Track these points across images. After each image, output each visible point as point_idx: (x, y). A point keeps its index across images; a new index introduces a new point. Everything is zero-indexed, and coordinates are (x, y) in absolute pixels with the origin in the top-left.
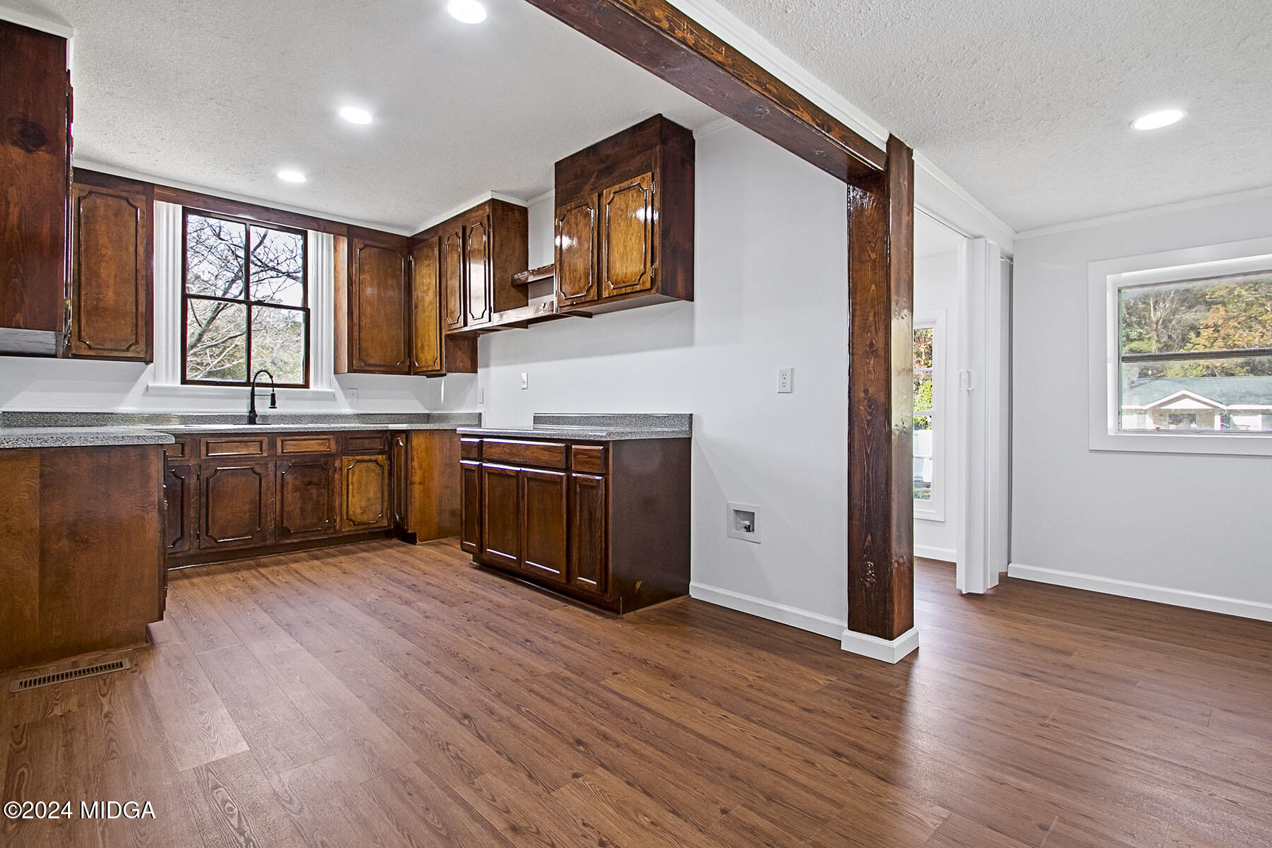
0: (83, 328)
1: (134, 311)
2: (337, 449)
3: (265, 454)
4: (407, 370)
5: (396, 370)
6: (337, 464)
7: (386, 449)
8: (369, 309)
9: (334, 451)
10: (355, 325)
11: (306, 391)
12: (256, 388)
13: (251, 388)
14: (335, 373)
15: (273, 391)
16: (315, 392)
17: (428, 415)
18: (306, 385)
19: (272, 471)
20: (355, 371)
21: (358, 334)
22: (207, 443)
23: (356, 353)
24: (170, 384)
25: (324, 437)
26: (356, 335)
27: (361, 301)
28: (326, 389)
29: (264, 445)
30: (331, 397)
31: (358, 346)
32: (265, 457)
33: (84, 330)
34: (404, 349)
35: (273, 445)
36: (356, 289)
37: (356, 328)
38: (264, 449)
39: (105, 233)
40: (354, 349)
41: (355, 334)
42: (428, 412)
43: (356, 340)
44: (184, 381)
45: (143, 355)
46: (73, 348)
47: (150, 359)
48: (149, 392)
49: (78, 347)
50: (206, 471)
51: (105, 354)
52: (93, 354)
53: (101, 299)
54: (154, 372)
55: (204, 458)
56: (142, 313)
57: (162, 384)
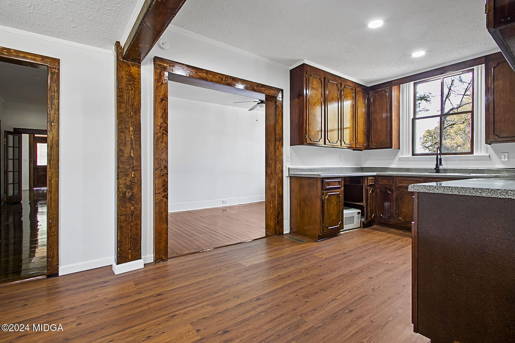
0: (373, 139)
10: (491, 114)
11: (472, 156)
13: (436, 156)
15: (440, 157)
18: (472, 152)
20: (492, 142)
21: (492, 120)
23: (491, 131)
24: (408, 156)
28: (483, 154)
30: (488, 158)
31: (493, 127)
37: (492, 116)
40: (490, 129)
43: (491, 123)
44: (413, 154)
45: (389, 146)
46: (370, 146)
47: (391, 147)
48: (400, 159)
49: (371, 146)
50: (399, 192)
51: (378, 147)
52: (375, 147)
53: (377, 128)
54: (402, 151)
55: (398, 186)
56: (388, 131)
57: (405, 156)
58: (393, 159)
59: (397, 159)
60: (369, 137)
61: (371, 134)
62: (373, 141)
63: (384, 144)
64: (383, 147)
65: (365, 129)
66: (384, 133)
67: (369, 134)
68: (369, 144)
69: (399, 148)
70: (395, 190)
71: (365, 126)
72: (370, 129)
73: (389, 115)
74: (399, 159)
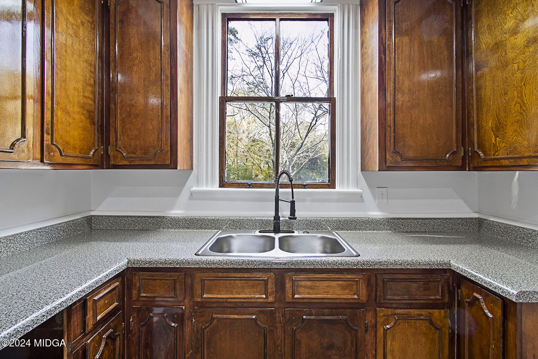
0: (119, 137)
1: (160, 114)
2: (369, 296)
3: (271, 299)
4: (459, 163)
5: (445, 164)
6: (369, 318)
7: (446, 299)
8: (407, 83)
9: (364, 299)
10: (390, 106)
11: (331, 192)
12: (280, 190)
13: (274, 190)
14: (362, 170)
16: (340, 193)
17: (480, 222)
18: (331, 184)
19: (280, 322)
20: (389, 169)
21: (392, 117)
22: (203, 281)
23: (390, 144)
24: (209, 188)
25: (349, 276)
26: (390, 119)
27: (397, 73)
28: (352, 189)
29: (270, 285)
30: (359, 198)
31: (392, 135)
32: (270, 303)
33: (120, 139)
34: (457, 133)
35: (280, 286)
36: (390, 57)
37: (390, 110)
38: (270, 291)
39: (136, 35)
40: (388, 138)
41: (388, 118)
42: (476, 216)
43: (390, 127)
44: (222, 184)
45: (168, 162)
46: (112, 158)
47: (174, 166)
48: (193, 196)
49: (115, 157)
50: (202, 319)
51: (137, 163)
52: (125, 163)
53: (133, 106)
54: (198, 176)
55: (199, 300)
56: (167, 117)
57: (204, 188)
58: (177, 195)
59: (185, 194)
60: (108, 131)
61: (115, 122)
62: (119, 143)
63: (155, 154)
64: (152, 163)
65: (90, 102)
66: (155, 123)
67: (108, 119)
68: (106, 150)
69: (192, 169)
70: (191, 313)
71: (93, 93)
72: (112, 106)
73: (167, 102)
74: (191, 193)
